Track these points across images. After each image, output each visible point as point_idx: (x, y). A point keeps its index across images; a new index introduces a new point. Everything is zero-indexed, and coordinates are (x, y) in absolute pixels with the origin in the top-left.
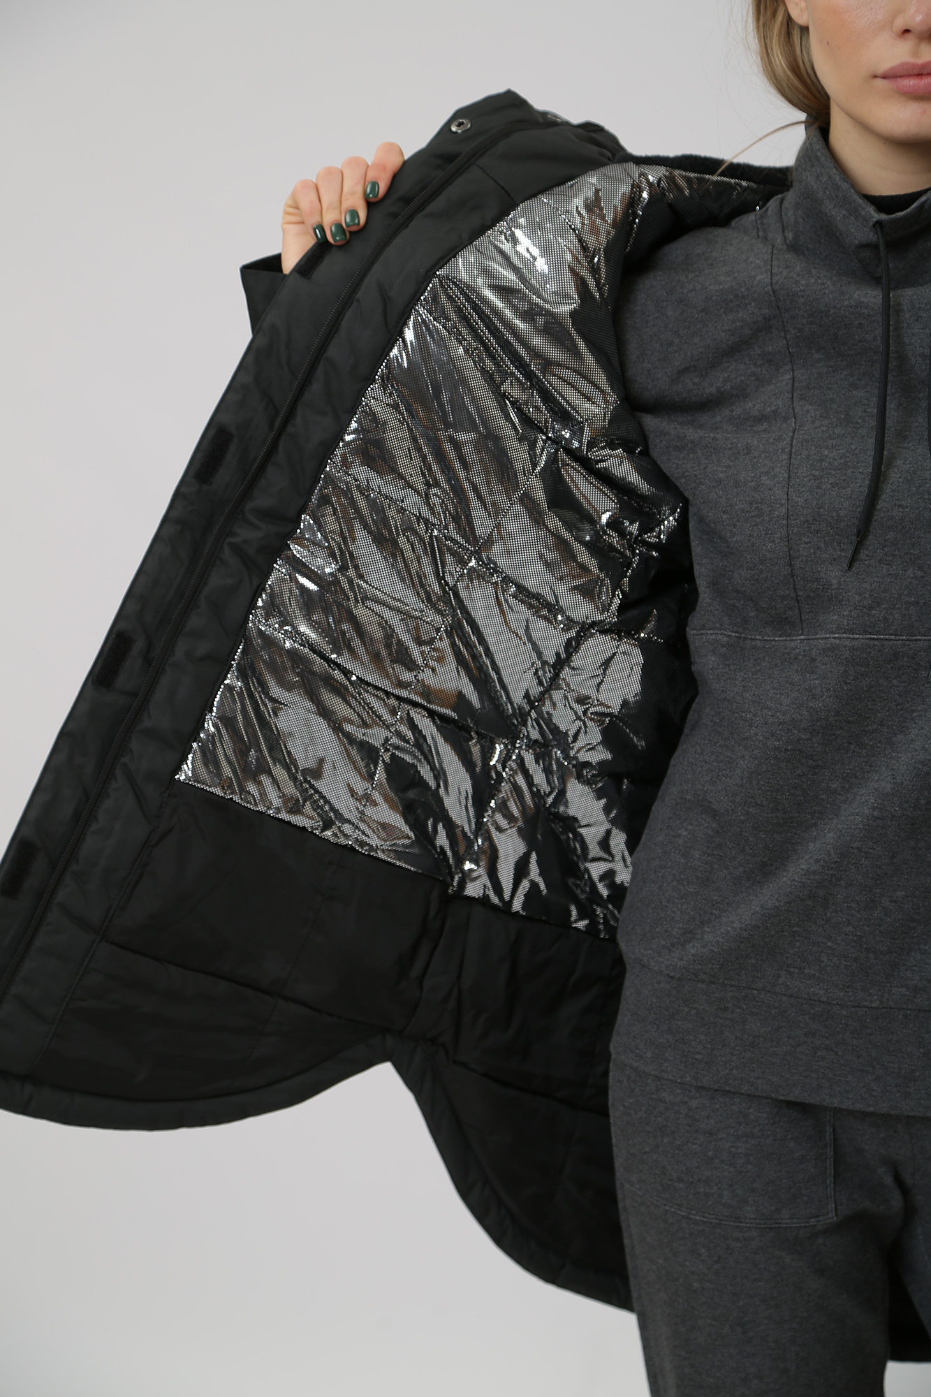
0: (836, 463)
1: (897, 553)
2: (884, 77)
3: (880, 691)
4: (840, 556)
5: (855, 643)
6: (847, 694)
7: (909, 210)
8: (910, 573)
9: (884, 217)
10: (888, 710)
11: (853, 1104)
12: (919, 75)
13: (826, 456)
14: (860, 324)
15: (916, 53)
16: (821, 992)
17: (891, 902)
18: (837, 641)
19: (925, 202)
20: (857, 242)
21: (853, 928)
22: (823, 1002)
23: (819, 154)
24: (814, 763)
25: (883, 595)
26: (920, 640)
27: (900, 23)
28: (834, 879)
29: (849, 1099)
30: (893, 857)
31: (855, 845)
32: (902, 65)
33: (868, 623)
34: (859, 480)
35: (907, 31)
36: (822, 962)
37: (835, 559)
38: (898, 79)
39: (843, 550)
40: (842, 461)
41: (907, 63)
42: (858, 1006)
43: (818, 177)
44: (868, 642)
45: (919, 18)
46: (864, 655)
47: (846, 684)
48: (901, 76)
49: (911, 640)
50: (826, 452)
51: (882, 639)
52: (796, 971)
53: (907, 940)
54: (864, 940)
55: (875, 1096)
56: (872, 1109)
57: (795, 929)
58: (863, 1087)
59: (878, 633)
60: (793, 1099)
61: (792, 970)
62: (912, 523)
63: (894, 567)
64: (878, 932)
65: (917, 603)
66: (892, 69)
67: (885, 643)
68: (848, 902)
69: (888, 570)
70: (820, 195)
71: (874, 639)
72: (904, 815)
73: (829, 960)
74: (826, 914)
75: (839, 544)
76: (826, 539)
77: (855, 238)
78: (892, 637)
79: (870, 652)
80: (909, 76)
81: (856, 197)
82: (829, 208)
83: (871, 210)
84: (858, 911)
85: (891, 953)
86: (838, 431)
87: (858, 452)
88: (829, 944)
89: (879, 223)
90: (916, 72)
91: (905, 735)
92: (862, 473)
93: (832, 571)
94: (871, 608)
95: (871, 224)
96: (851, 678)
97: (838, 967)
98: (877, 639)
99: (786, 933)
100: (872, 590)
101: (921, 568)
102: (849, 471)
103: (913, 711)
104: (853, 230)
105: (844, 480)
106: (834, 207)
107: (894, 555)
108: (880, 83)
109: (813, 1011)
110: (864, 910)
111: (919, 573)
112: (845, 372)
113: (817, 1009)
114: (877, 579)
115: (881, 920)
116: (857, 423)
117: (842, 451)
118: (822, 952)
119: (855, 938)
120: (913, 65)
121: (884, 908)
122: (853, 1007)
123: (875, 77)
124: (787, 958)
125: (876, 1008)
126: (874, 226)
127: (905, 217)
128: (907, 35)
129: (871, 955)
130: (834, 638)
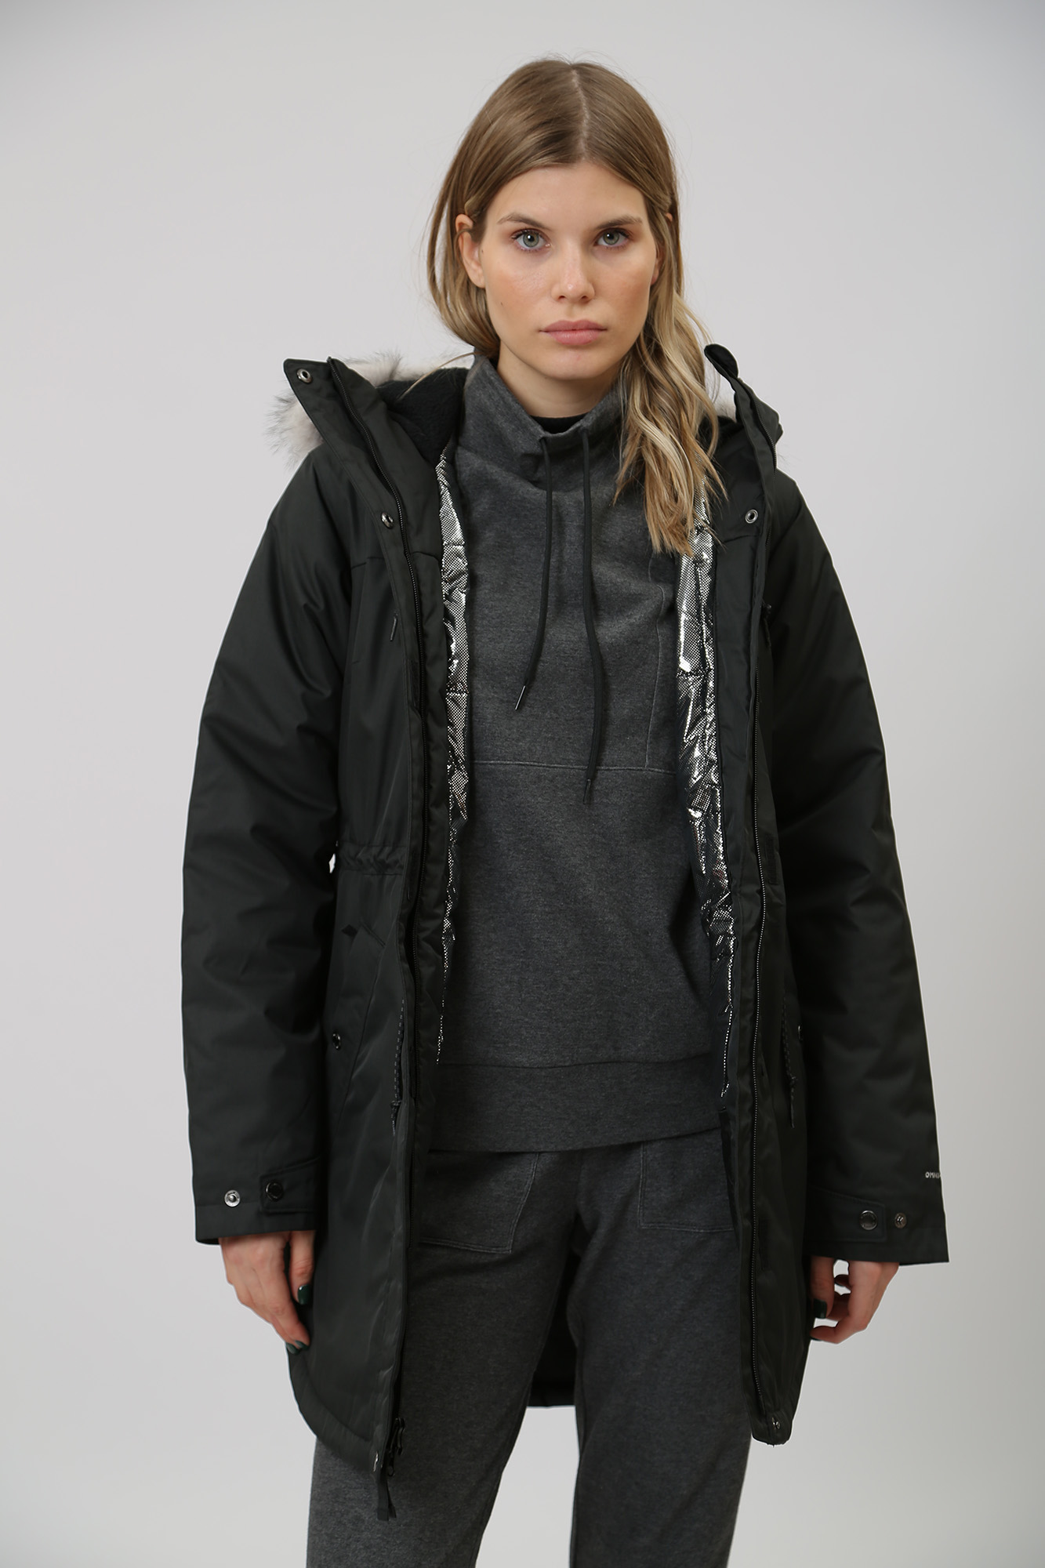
0: (493, 621)
1: (537, 698)
2: (547, 331)
3: (528, 806)
4: (493, 697)
5: (507, 768)
6: (503, 809)
7: (567, 432)
8: (547, 715)
9: (549, 435)
10: (536, 823)
11: (556, 1146)
12: (574, 330)
13: (487, 615)
14: (525, 515)
15: (570, 314)
16: (524, 1060)
17: (570, 979)
18: (493, 767)
19: (579, 428)
20: (523, 451)
21: (544, 1003)
22: (526, 1068)
23: (492, 378)
24: (489, 867)
25: (527, 731)
26: (556, 767)
27: (556, 291)
28: (524, 966)
29: (552, 1143)
30: (566, 943)
31: (535, 936)
32: (560, 322)
33: (517, 752)
34: (511, 637)
35: (562, 297)
36: (522, 1035)
37: (490, 699)
38: (557, 333)
39: (495, 693)
40: (499, 620)
41: (564, 321)
42: (555, 1067)
43: (490, 396)
44: (517, 766)
45: (570, 288)
46: (515, 778)
47: (503, 800)
48: (560, 331)
49: (549, 767)
50: (487, 612)
51: (528, 765)
52: (502, 1046)
53: (586, 1009)
54: (553, 1012)
55: (571, 1137)
56: (570, 1148)
57: (498, 1010)
58: (563, 1131)
59: (525, 760)
60: (508, 1150)
61: (498, 1045)
62: (550, 675)
63: (535, 709)
64: (562, 1005)
65: (553, 739)
66: (552, 325)
67: (531, 768)
68: (537, 984)
69: (531, 711)
70: (493, 410)
71: (521, 765)
72: (568, 908)
73: (527, 1032)
74: (521, 996)
75: (493, 687)
76: (483, 682)
77: (522, 448)
78: (536, 764)
79: (519, 775)
80: (566, 331)
81: (526, 416)
82: (501, 422)
83: (539, 428)
84: (546, 990)
85: (575, 1020)
86: (497, 596)
87: (511, 613)
88: (527, 1020)
89: (544, 439)
90: (571, 328)
91: (552, 842)
92: (513, 631)
93: (488, 708)
94: (518, 740)
95: (538, 439)
96: (506, 796)
97: (535, 1037)
98: (524, 765)
99: (491, 1015)
100: (518, 727)
101: (556, 711)
102: (504, 629)
103: (555, 823)
104: (520, 442)
105: (499, 636)
106: (505, 422)
107: (535, 700)
108: (544, 336)
109: (518, 1076)
110: (550, 989)
111: (555, 715)
112: (508, 551)
113: (521, 1074)
114: (522, 718)
115: (564, 994)
116: (512, 592)
117: (499, 612)
118: (521, 1027)
119: (546, 1012)
120: (569, 323)
121: (565, 985)
122: (549, 1068)
123: (540, 331)
124: (493, 1036)
125: (568, 1066)
126: (540, 441)
127: (564, 437)
128: (562, 300)
129: (560, 1025)
130: (491, 764)
